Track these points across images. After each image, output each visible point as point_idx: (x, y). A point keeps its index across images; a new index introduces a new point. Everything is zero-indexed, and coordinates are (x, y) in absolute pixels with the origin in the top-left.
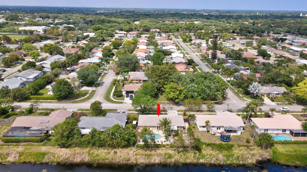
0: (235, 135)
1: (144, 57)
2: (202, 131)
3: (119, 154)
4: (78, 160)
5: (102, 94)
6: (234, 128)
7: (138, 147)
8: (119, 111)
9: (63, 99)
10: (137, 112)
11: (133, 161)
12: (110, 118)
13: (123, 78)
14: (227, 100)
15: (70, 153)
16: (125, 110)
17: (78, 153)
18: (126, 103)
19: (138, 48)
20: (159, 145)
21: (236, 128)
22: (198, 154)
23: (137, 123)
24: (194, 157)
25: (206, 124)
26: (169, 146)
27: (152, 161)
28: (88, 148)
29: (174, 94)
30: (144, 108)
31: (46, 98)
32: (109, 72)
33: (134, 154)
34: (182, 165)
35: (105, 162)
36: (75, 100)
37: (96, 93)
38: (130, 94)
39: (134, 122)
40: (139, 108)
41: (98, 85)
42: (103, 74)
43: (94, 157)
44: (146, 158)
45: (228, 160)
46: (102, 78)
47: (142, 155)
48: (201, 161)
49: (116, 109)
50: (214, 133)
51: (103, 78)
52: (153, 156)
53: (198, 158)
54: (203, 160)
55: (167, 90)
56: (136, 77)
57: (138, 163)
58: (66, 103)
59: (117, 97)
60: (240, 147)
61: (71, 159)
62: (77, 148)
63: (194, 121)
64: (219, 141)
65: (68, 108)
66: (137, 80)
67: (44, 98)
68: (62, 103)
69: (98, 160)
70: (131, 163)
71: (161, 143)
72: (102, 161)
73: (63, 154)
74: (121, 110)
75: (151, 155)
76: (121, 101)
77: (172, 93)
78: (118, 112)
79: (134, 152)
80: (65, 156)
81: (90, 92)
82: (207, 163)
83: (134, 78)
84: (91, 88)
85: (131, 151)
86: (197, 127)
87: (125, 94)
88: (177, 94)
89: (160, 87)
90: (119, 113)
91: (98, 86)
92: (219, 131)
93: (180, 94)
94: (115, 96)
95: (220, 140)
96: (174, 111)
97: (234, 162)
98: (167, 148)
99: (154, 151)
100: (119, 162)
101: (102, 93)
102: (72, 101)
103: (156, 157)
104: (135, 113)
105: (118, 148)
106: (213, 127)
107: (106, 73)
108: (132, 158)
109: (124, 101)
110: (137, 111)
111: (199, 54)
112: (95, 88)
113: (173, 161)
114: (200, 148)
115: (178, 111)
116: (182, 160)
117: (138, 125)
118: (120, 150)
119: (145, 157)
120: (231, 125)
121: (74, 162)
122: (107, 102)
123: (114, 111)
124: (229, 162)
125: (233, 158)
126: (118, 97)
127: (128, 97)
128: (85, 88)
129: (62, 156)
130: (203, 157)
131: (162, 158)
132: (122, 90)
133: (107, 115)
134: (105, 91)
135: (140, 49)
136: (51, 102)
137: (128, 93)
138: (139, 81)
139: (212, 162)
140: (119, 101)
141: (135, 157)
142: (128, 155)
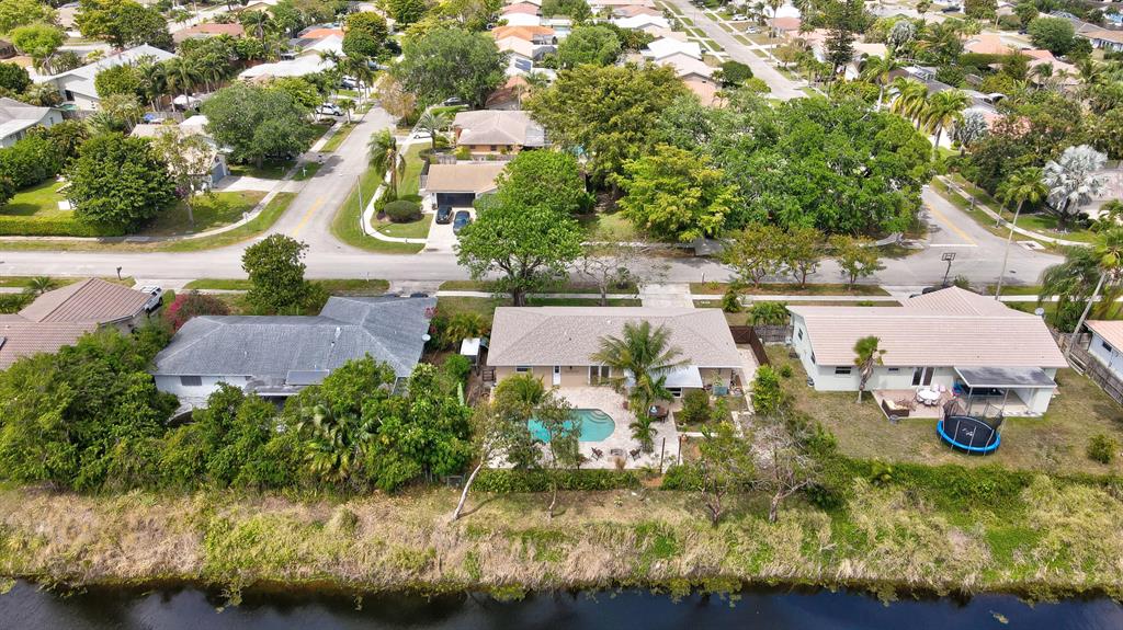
0: (1015, 414)
1: (531, 56)
2: (832, 394)
3: (373, 530)
4: (137, 561)
5: (321, 213)
6: (1012, 377)
7: (485, 488)
8: (395, 288)
9: (127, 233)
10: (486, 295)
11: (452, 569)
12: (339, 323)
13: (431, 140)
14: (929, 236)
15: (96, 523)
16: (430, 285)
17: (140, 522)
18: (435, 250)
19: (504, 23)
20: (603, 473)
21: (1022, 379)
22: (825, 533)
23: (484, 350)
24: (805, 546)
25: (857, 356)
26: (659, 482)
27: (567, 572)
28: (200, 497)
29: (673, 203)
30: (523, 273)
31: (43, 229)
32: (367, 118)
33: (463, 530)
34: (736, 592)
35: (292, 576)
36: (185, 238)
37: (297, 204)
38: (455, 210)
39: (470, 348)
40: (497, 274)
41: (314, 169)
42: (338, 126)
43: (230, 546)
44: (532, 552)
45: (1006, 563)
46: (334, 140)
47: (509, 534)
48: (846, 569)
49: (380, 277)
50: (900, 407)
51: (339, 142)
52: (570, 539)
53: (827, 554)
54: (861, 566)
55: (640, 182)
56: (487, 132)
57: (486, 579)
58: (142, 250)
59: (393, 221)
60: (1069, 488)
61: (96, 559)
62: (137, 492)
63: (781, 337)
64: (934, 453)
65: (144, 277)
66: (493, 148)
67: (35, 225)
68: (120, 251)
69: (253, 565)
70: (443, 581)
71: (612, 466)
72: (275, 569)
73: (55, 529)
74: (406, 284)
75: (556, 536)
76: (410, 241)
77: (664, 199)
78: (390, 291)
79: (459, 517)
80: (64, 541)
81: (267, 200)
82: (879, 580)
83: (478, 138)
84: (275, 183)
85: (443, 511)
86: (804, 373)
87: (434, 208)
88: (691, 201)
89: (603, 175)
90: (396, 296)
91: (310, 175)
92: (928, 393)
93: (705, 202)
94: (386, 220)
95: (937, 444)
96: (673, 289)
97: (1038, 575)
98: (648, 492)
99: (571, 511)
100: (374, 576)
101: (326, 206)
102: (171, 241)
103: (584, 546)
104: (474, 299)
105: (371, 491)
106: (894, 369)
107: (352, 123)
108: (452, 555)
109: (428, 243)
110: (486, 287)
111: (768, 46)
112: (292, 182)
113: (686, 570)
114: (840, 495)
115: (696, 288)
116: (736, 567)
117: (491, 360)
118: (382, 505)
119: (525, 550)
120: (994, 364)
121: (114, 575)
122: (342, 245)
123: (371, 288)
124: (1006, 577)
125: (1035, 553)
126: (400, 221)
127: (447, 222)
128: (247, 184)
129: (45, 542)
130: (858, 545)
131: (620, 550)
132: (421, 191)
133: (325, 311)
134: (341, 197)
135: (509, 28)
136: (64, 248)
137: (446, 201)
138: (503, 152)
139: (912, 576)
140: (402, 240)
141: (466, 546)
142: (428, 536)
